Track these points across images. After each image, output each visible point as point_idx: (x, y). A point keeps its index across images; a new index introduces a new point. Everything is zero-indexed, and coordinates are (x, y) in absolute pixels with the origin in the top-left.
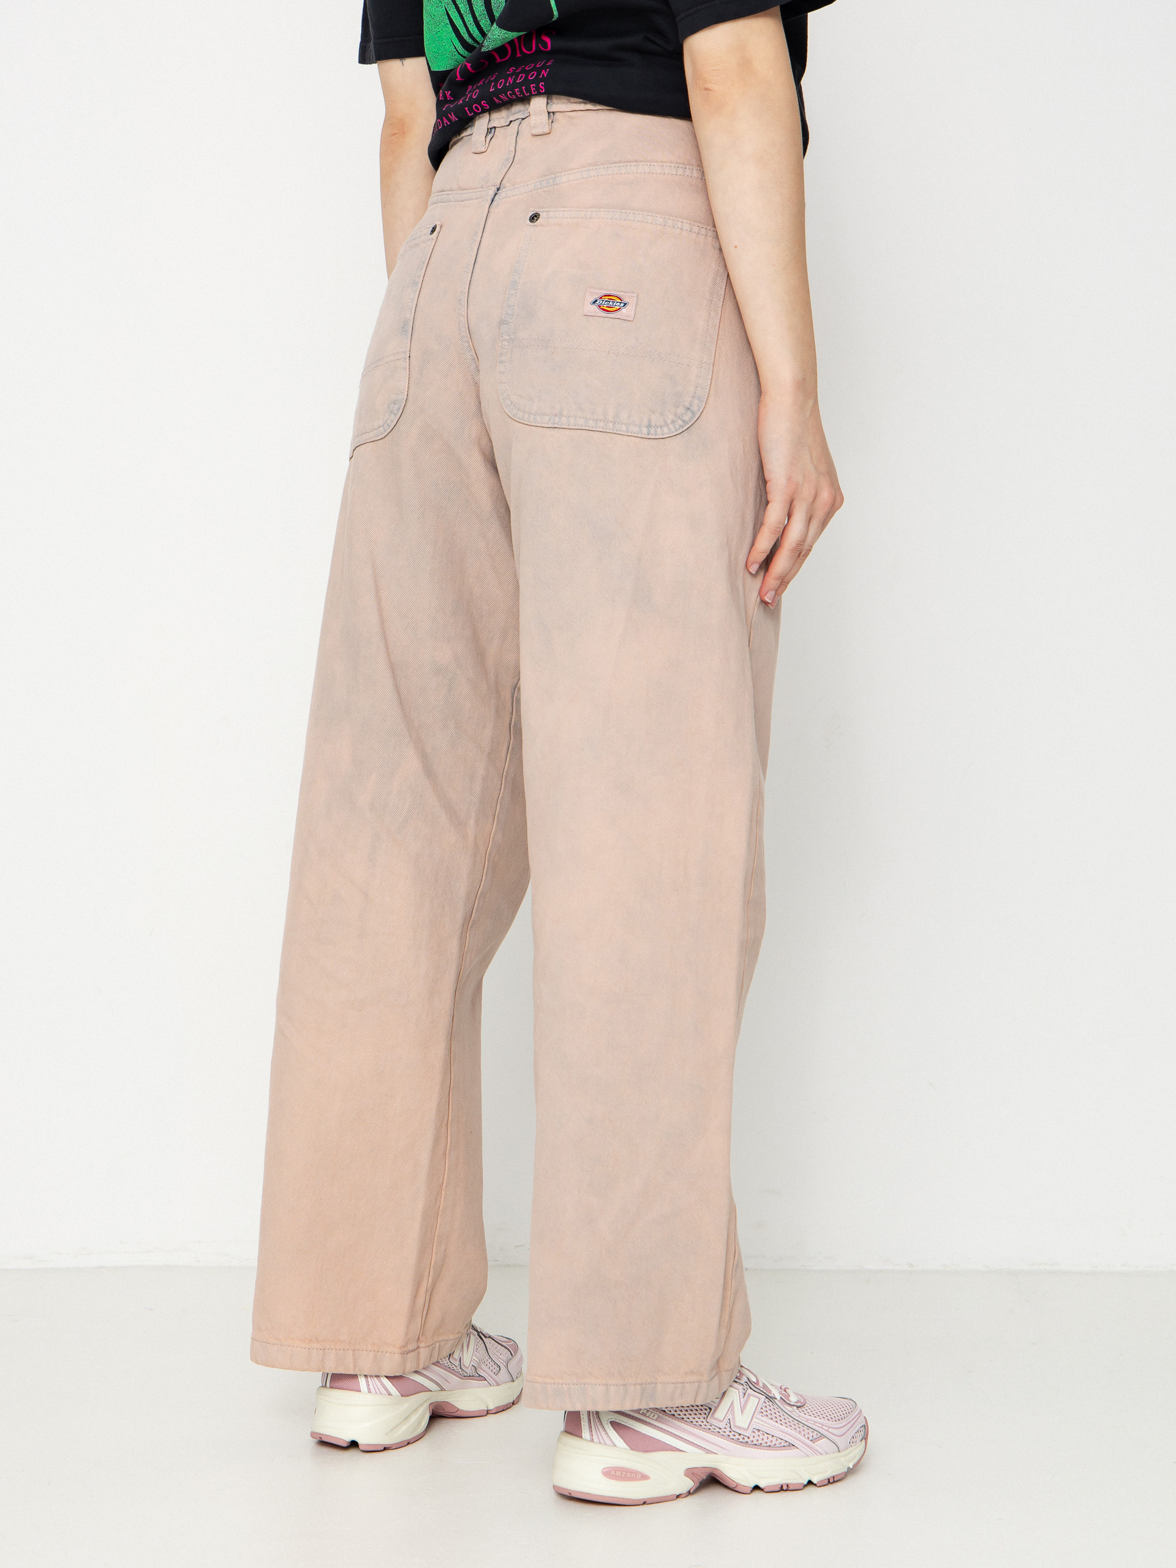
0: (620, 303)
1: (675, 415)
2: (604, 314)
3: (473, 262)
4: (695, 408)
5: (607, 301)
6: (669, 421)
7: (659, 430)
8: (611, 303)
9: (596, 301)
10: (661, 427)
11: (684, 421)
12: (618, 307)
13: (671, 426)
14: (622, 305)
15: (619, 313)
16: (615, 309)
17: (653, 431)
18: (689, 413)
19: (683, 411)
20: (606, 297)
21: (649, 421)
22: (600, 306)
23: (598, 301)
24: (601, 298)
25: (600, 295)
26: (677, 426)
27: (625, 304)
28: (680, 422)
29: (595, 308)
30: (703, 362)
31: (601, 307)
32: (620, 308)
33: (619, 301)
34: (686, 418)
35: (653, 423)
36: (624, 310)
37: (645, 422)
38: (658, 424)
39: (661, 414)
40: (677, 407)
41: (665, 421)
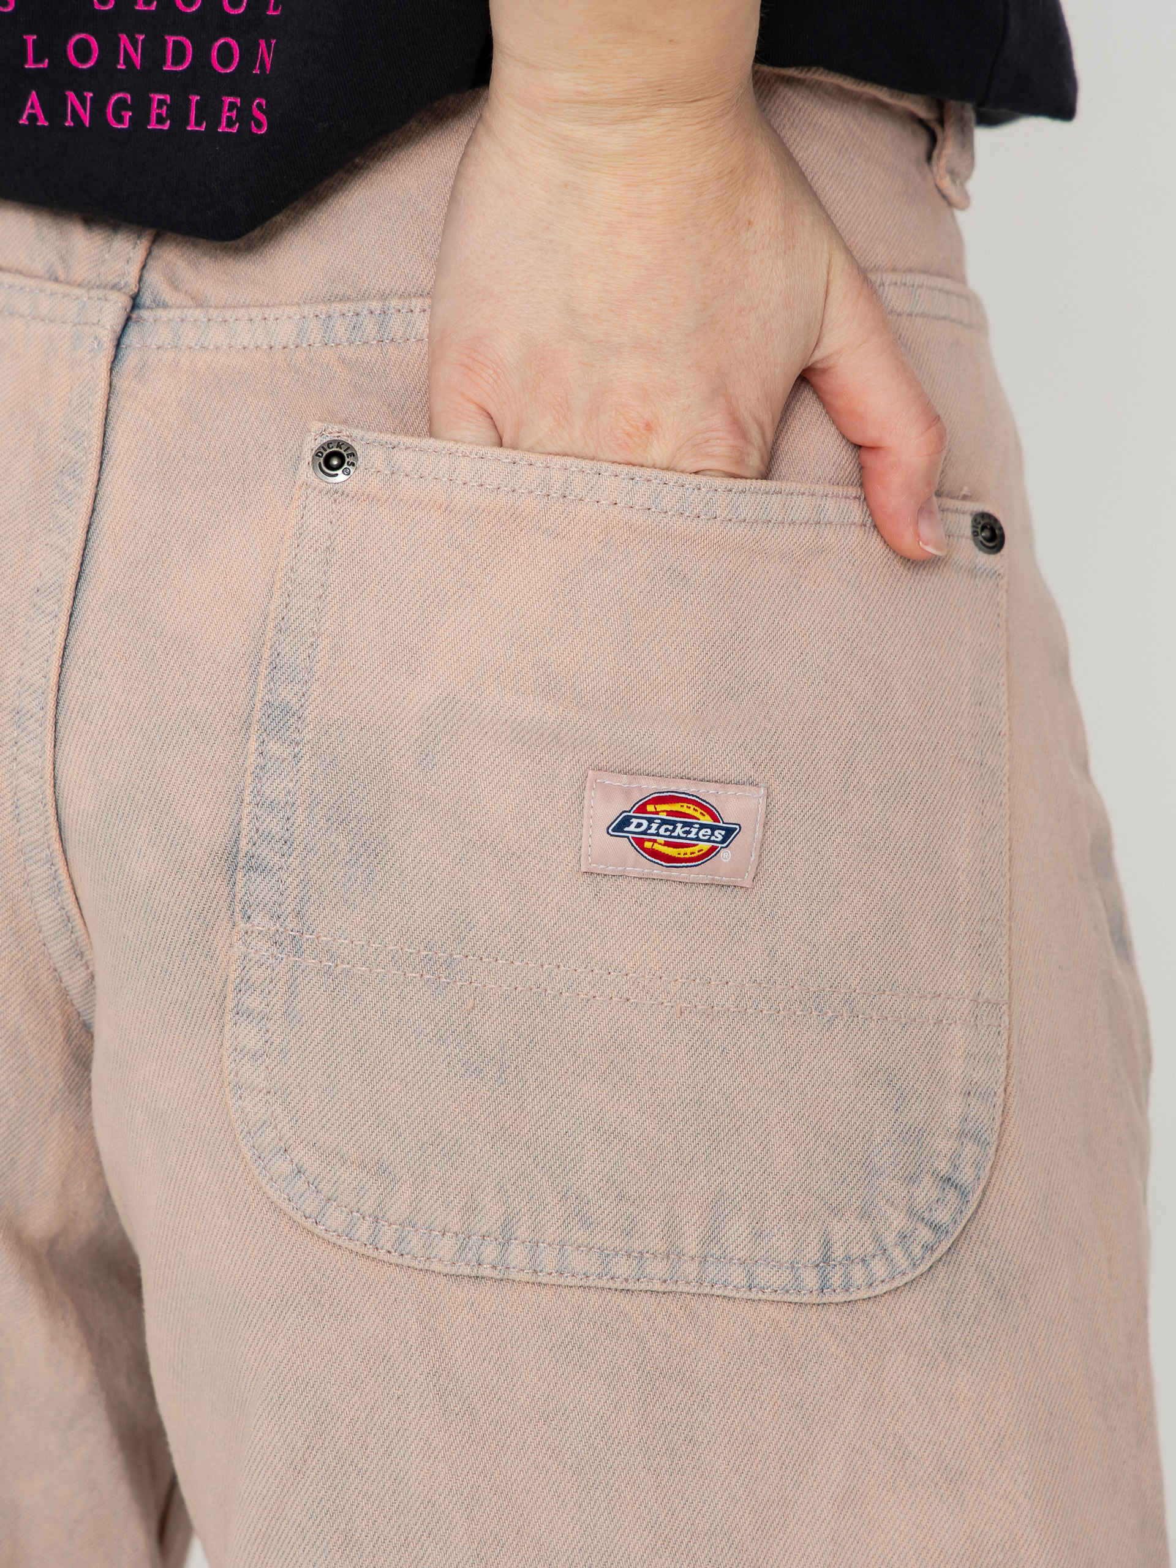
0: (713, 828)
1: (912, 1212)
2: (658, 870)
3: (74, 579)
4: (966, 1175)
5: (664, 822)
6: (890, 1239)
7: (858, 1273)
8: (679, 831)
9: (626, 822)
10: (863, 1260)
11: (935, 1228)
12: (706, 846)
13: (897, 1254)
14: (719, 835)
15: (709, 865)
16: (695, 851)
17: (836, 1279)
18: (952, 1195)
19: (934, 1194)
20: (660, 808)
21: (827, 1244)
22: (640, 842)
23: (635, 821)
24: (642, 809)
25: (637, 797)
26: (917, 1251)
27: (729, 832)
28: (925, 1234)
29: (623, 845)
30: (981, 1000)
31: (648, 845)
32: (713, 849)
33: (707, 820)
34: (943, 1216)
35: (838, 1252)
36: (725, 855)
37: (813, 1252)
38: (856, 1252)
39: (865, 1215)
40: (911, 1179)
41: (877, 1240)
